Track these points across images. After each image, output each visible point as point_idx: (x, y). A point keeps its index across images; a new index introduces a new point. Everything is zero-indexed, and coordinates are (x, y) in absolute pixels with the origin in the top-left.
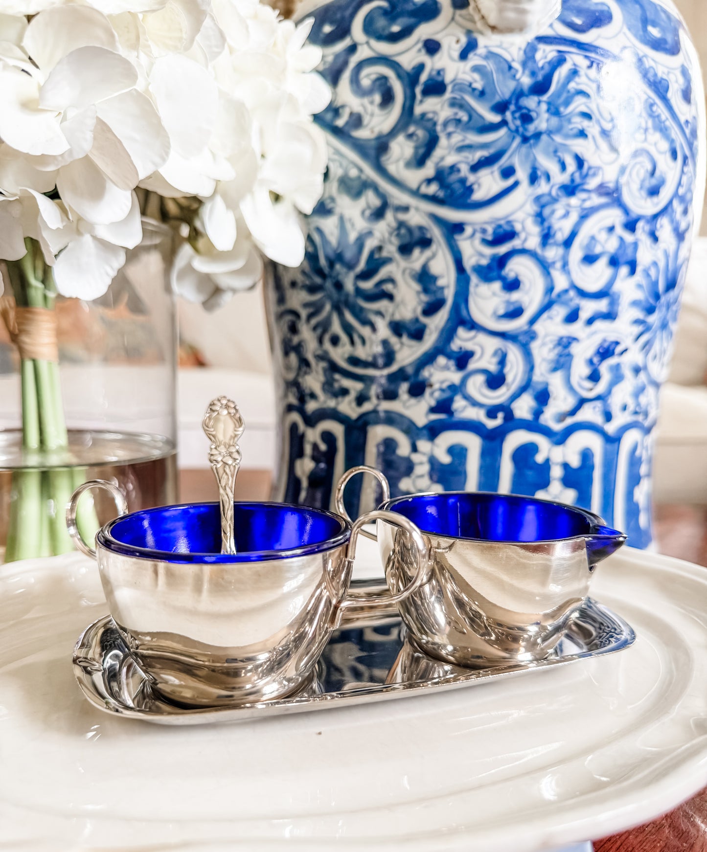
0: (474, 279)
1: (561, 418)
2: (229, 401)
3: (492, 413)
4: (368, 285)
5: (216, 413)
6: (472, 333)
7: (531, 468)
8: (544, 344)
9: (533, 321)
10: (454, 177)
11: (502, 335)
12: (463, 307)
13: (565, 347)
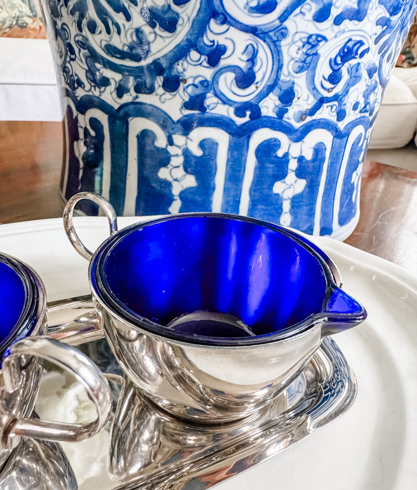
1: (302, 117)
3: (240, 111)
6: (225, 27)
8: (293, 42)
9: (283, 18)
11: (253, 30)
13: (313, 46)
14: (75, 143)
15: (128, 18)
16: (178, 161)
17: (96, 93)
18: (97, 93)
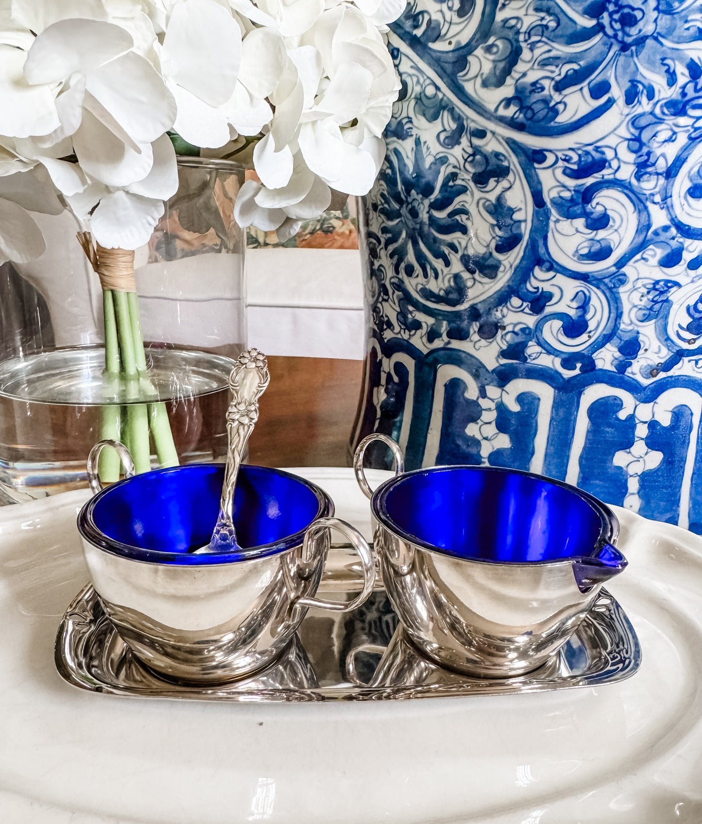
0: (554, 214)
1: (652, 372)
3: (568, 362)
4: (442, 215)
6: (551, 274)
7: (610, 425)
8: (635, 289)
9: (621, 263)
10: (537, 96)
11: (584, 277)
12: (540, 244)
13: (662, 293)
14: (375, 389)
15: (447, 263)
16: (490, 416)
18: (406, 336)
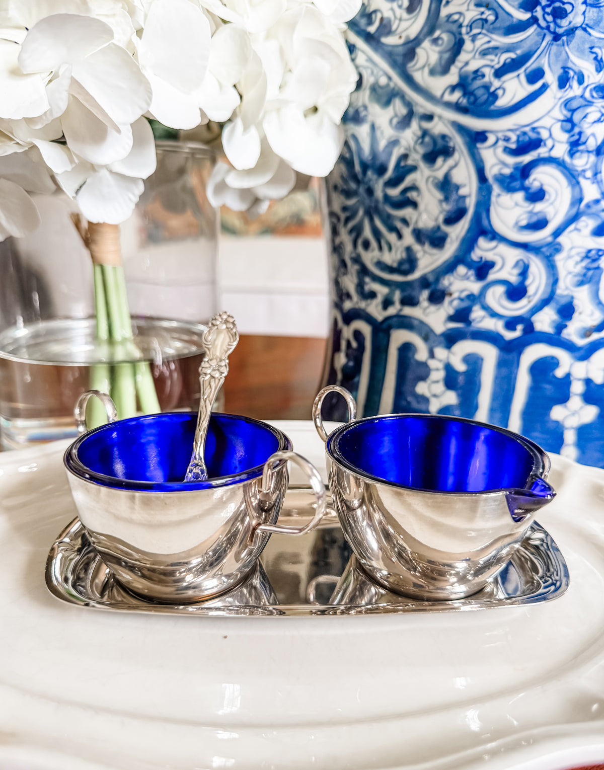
0: (496, 189)
1: (587, 333)
2: (229, 316)
3: (511, 324)
4: (394, 192)
5: (216, 327)
6: (494, 244)
7: (550, 382)
8: (569, 257)
9: (557, 233)
10: (478, 83)
11: (524, 246)
12: (484, 216)
13: (594, 260)
14: (337, 355)
15: (400, 236)
16: (438, 375)
17: (363, 305)
